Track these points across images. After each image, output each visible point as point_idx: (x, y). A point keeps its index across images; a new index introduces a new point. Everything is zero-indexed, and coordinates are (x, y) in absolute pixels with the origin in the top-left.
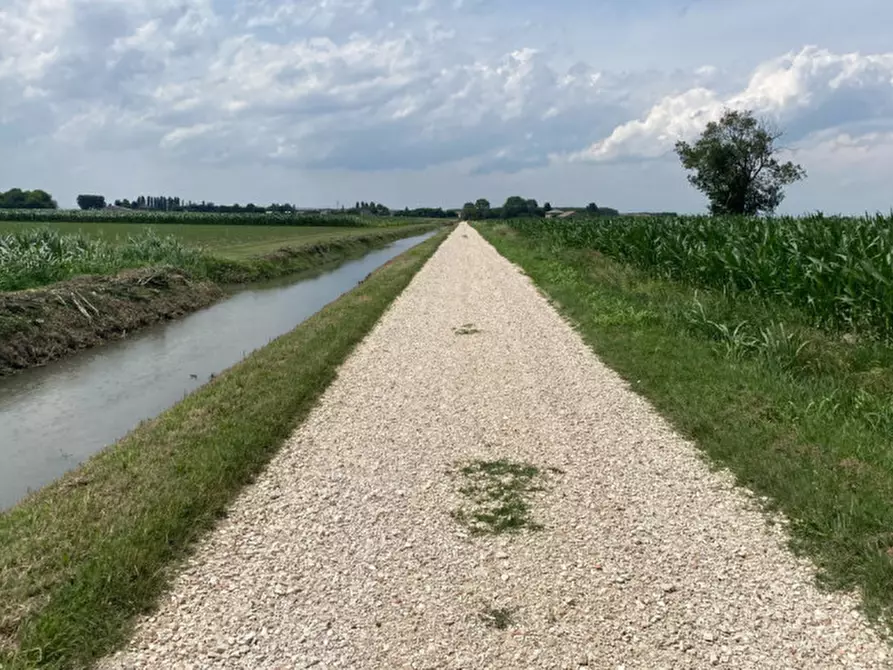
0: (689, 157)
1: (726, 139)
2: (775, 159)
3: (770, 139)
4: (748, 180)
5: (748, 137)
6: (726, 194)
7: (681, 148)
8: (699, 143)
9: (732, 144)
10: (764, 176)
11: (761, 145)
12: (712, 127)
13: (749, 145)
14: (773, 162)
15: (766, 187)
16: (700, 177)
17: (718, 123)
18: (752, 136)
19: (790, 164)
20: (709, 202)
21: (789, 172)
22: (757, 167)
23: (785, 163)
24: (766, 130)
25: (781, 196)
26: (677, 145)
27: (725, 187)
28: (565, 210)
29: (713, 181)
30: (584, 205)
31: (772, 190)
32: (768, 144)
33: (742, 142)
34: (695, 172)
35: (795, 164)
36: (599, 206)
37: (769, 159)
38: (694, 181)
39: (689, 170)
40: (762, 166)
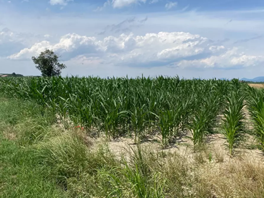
0: (36, 61)
1: (46, 56)
2: (59, 63)
3: (57, 58)
4: (52, 67)
5: (52, 56)
6: (46, 71)
7: (33, 58)
8: (39, 57)
9: (48, 58)
10: (56, 67)
11: (55, 59)
12: (42, 53)
13: (52, 59)
14: (58, 63)
15: (57, 70)
16: (39, 66)
17: (44, 52)
18: (53, 56)
19: (62, 64)
20: (41, 73)
21: (62, 66)
22: (54, 65)
23: (61, 64)
24: (56, 55)
25: (61, 72)
26: (32, 57)
27: (46, 70)
28: (4, 74)
29: (43, 68)
30: (11, 73)
31: (58, 71)
32: (57, 59)
33: (50, 58)
34: (38, 65)
35: (64, 64)
36: (16, 74)
37: (57, 62)
38: (37, 67)
39: (36, 64)
40: (56, 64)
